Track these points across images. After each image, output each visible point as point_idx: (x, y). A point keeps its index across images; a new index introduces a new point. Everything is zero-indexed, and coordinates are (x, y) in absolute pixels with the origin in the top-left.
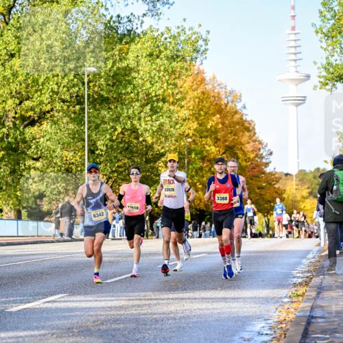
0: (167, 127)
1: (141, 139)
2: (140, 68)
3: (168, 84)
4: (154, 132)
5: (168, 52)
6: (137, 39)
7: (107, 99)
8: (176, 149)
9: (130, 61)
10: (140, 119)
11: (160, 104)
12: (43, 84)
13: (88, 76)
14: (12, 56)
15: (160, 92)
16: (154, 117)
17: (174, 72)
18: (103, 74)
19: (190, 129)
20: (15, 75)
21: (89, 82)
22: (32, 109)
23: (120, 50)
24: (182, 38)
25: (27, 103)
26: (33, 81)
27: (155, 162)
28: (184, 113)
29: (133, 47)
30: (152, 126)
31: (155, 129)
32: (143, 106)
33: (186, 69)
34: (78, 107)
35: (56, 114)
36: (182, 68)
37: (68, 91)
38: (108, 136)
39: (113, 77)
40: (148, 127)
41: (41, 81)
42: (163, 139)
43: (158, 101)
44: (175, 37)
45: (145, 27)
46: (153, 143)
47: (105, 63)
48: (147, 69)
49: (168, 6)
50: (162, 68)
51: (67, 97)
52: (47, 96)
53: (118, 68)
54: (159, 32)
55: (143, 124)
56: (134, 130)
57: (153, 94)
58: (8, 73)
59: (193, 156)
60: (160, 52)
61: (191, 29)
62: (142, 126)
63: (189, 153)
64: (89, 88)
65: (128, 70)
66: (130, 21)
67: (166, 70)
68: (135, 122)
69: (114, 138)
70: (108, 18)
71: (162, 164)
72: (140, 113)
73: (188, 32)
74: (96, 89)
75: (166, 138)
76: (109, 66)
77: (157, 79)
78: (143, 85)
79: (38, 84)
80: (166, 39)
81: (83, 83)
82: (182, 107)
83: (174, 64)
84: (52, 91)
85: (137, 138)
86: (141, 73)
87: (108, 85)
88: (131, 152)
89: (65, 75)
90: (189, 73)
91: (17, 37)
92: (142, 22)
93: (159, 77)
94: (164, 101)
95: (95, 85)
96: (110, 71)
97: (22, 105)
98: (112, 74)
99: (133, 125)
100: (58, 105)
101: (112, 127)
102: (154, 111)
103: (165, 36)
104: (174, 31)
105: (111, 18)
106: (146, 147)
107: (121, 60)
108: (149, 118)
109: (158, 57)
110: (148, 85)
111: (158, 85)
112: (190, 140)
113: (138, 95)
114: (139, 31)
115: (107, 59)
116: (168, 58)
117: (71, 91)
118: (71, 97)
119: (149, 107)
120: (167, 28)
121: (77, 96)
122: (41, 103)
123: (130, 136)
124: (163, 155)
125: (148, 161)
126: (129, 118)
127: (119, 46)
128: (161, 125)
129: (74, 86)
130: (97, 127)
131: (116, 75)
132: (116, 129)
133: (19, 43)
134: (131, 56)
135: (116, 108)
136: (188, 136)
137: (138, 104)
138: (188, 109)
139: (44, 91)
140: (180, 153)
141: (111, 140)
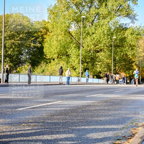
0: (135, 54)
1: (128, 57)
2: (128, 37)
3: (136, 42)
4: (132, 55)
5: (136, 33)
6: (128, 29)
7: (119, 46)
8: (138, 60)
9: (126, 35)
10: (128, 51)
11: (134, 47)
12: (101, 41)
13: (114, 39)
14: (93, 34)
15: (134, 44)
16: (132, 51)
17: (138, 38)
18: (118, 39)
19: (142, 55)
20: (94, 39)
21: (114, 41)
22: (98, 48)
23: (123, 32)
24: (140, 29)
25: (97, 47)
26: (99, 41)
27: (132, 63)
29: (127, 31)
30: (131, 53)
31: (132, 54)
32: (129, 48)
33: (142, 38)
34: (111, 48)
35: (105, 50)
36: (140, 37)
37: (108, 43)
39: (121, 40)
40: (130, 54)
41: (101, 40)
42: (134, 57)
43: (133, 46)
44: (138, 29)
45: (130, 26)
46: (131, 59)
47: (119, 36)
48: (130, 38)
49: (136, 21)
50: (135, 37)
51: (108, 45)
52: (103, 45)
53: (122, 37)
54: (134, 27)
55: (129, 53)
56: (126, 54)
57: (132, 45)
58: (92, 38)
59: (143, 62)
60: (134, 33)
61: (143, 26)
63: (142, 62)
64: (114, 43)
65: (125, 38)
66: (126, 25)
67: (135, 38)
68: (127, 52)
69: (121, 56)
70: (120, 24)
71: (134, 64)
72: (128, 50)
73: (142, 27)
74: (116, 43)
75: (135, 57)
76: (120, 37)
77: (133, 40)
78: (129, 42)
79: (100, 41)
80: (136, 29)
81: (112, 42)
82: (140, 48)
83: (138, 36)
84: (104, 43)
85: (127, 57)
86: (129, 39)
87: (119, 42)
88: (126, 61)
89: (108, 39)
90: (142, 39)
91: (95, 29)
92: (129, 25)
93: (134, 40)
94: (135, 46)
95: (115, 42)
96: (120, 38)
97: (96, 47)
98: (120, 39)
99: (126, 53)
100: (105, 47)
101: (120, 54)
102: (132, 49)
103: (136, 28)
104: (138, 27)
105: (121, 24)
106: (129, 59)
107: (123, 35)
108: (131, 51)
109: (133, 34)
110: (130, 42)
111: (133, 42)
112: (142, 58)
113: (127, 45)
114: (128, 27)
115: (119, 35)
116: (136, 34)
117: (109, 44)
118: (109, 45)
119: (131, 48)
120: (136, 26)
121: (111, 45)
122: (101, 47)
123: (125, 56)
124: (134, 62)
125: (130, 63)
126: (125, 51)
127: (123, 31)
128: (134, 53)
129: (110, 42)
130: (116, 53)
131: (122, 39)
132: (121, 54)
133: (95, 30)
134: (126, 34)
135: (121, 48)
136: (141, 57)
137: (128, 47)
138: (142, 49)
139: (102, 43)
140: (139, 62)
141: (120, 57)
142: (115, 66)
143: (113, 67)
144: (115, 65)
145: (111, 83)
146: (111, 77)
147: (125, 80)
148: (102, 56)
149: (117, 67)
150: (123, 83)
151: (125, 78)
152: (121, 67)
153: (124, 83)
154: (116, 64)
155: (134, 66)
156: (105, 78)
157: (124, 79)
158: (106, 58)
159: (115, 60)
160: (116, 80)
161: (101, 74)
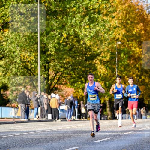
1: (82, 43)
10: (80, 27)
11: (96, 16)
16: (92, 26)
19: (119, 34)
27: (93, 60)
28: (115, 22)
30: (90, 32)
31: (92, 34)
38: (56, 41)
40: (87, 33)
43: (94, 13)
55: (83, 31)
56: (77, 35)
57: (91, 8)
59: (122, 55)
62: (82, 33)
63: (119, 53)
68: (77, 30)
71: (98, 62)
72: (80, 23)
74: (47, 5)
75: (101, 42)
82: (113, 18)
85: (78, 41)
87: (56, 1)
94: (99, 13)
95: (45, 2)
102: (92, 21)
106: (85, 48)
108: (88, 27)
112: (119, 43)
113: (79, 8)
119: (87, 18)
122: (5, 16)
123: (73, 40)
124: (99, 55)
126: (72, 26)
130: (48, 33)
132: (62, 35)
135: (62, 18)
136: (118, 40)
137: (79, 15)
138: (118, 19)
139: (6, 7)
140: (112, 53)
141: (59, 44)
142: (46, 69)
143: (41, 71)
144: (45, 67)
145: (36, 119)
146: (37, 100)
147: (74, 108)
148: (9, 42)
149: (51, 71)
150: (70, 117)
151: (76, 103)
152: (62, 69)
153: (73, 117)
154: (48, 63)
155: (99, 67)
156: (21, 106)
157: (72, 104)
158: (21, 47)
159: (44, 52)
160: (51, 110)
161: (8, 93)
